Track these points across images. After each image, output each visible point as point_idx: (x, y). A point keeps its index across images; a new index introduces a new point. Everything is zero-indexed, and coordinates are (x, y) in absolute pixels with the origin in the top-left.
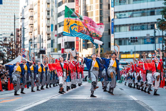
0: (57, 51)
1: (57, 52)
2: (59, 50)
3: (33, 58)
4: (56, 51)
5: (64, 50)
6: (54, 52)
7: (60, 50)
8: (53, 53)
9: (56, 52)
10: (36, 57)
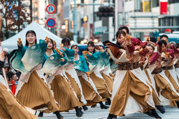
0: (149, 8)
1: (150, 11)
2: (153, 7)
3: (92, 26)
4: (146, 8)
5: (168, 6)
6: (141, 10)
7: (158, 5)
8: (138, 14)
9: (146, 11)
10: (99, 24)
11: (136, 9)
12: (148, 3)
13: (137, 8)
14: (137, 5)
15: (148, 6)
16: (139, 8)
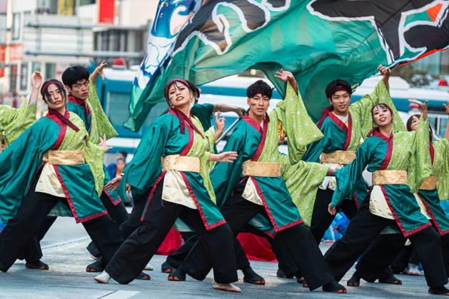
11: (41, 6)
13: (44, 4)
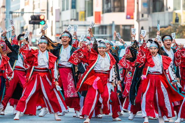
12: (83, 12)
14: (73, 14)
15: (83, 16)
16: (75, 18)
